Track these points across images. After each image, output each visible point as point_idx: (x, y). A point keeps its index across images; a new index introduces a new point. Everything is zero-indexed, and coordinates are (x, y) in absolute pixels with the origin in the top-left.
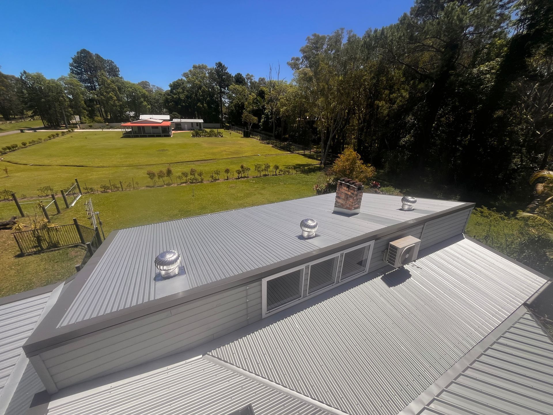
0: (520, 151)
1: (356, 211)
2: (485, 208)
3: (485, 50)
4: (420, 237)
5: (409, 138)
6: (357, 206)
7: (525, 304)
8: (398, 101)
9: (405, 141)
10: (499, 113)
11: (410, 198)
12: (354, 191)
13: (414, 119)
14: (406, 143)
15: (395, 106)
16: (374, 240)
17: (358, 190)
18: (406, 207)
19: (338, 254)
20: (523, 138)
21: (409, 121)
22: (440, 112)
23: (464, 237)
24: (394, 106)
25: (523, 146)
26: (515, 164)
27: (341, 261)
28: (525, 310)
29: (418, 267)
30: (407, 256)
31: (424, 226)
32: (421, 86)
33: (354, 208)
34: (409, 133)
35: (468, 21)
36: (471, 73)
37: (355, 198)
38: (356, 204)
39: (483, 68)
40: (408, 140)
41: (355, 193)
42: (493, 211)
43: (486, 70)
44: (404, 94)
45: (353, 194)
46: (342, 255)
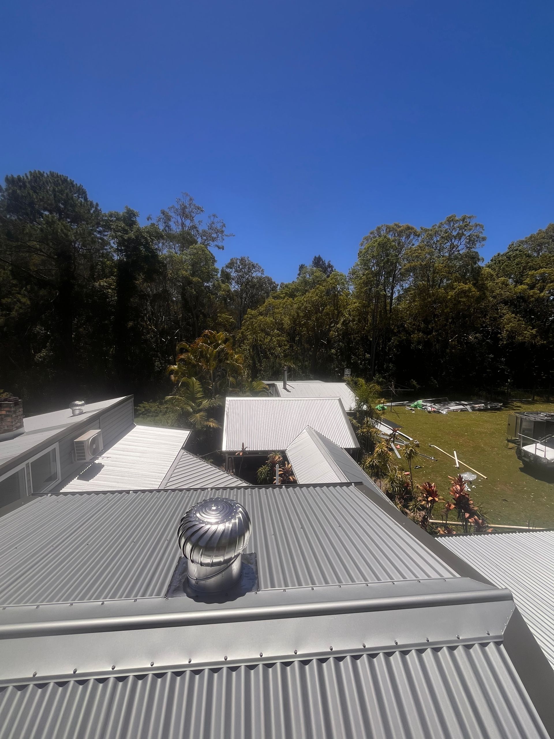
0: (157, 356)
1: (20, 430)
2: (146, 403)
3: (99, 267)
4: (100, 427)
5: (46, 353)
6: (19, 424)
7: (182, 448)
8: (16, 308)
9: (42, 357)
10: (131, 324)
11: (77, 402)
12: (11, 407)
13: (45, 330)
14: (44, 359)
15: (14, 314)
16: (58, 442)
17: (15, 406)
18: (77, 412)
19: (23, 465)
20: (155, 345)
21: (38, 332)
22: (75, 322)
23: (136, 424)
24: (11, 313)
25: (157, 351)
26: (157, 366)
27: (28, 474)
28: (183, 451)
29: (108, 457)
30: (94, 446)
31: (100, 420)
32: (42, 292)
33: (15, 429)
34: (45, 347)
35: (74, 238)
36: (93, 286)
37: (14, 416)
38: (17, 423)
39: (103, 283)
40: (46, 355)
41: (13, 409)
42: (151, 402)
43: (106, 286)
44: (23, 300)
45: (9, 411)
46: (27, 465)
